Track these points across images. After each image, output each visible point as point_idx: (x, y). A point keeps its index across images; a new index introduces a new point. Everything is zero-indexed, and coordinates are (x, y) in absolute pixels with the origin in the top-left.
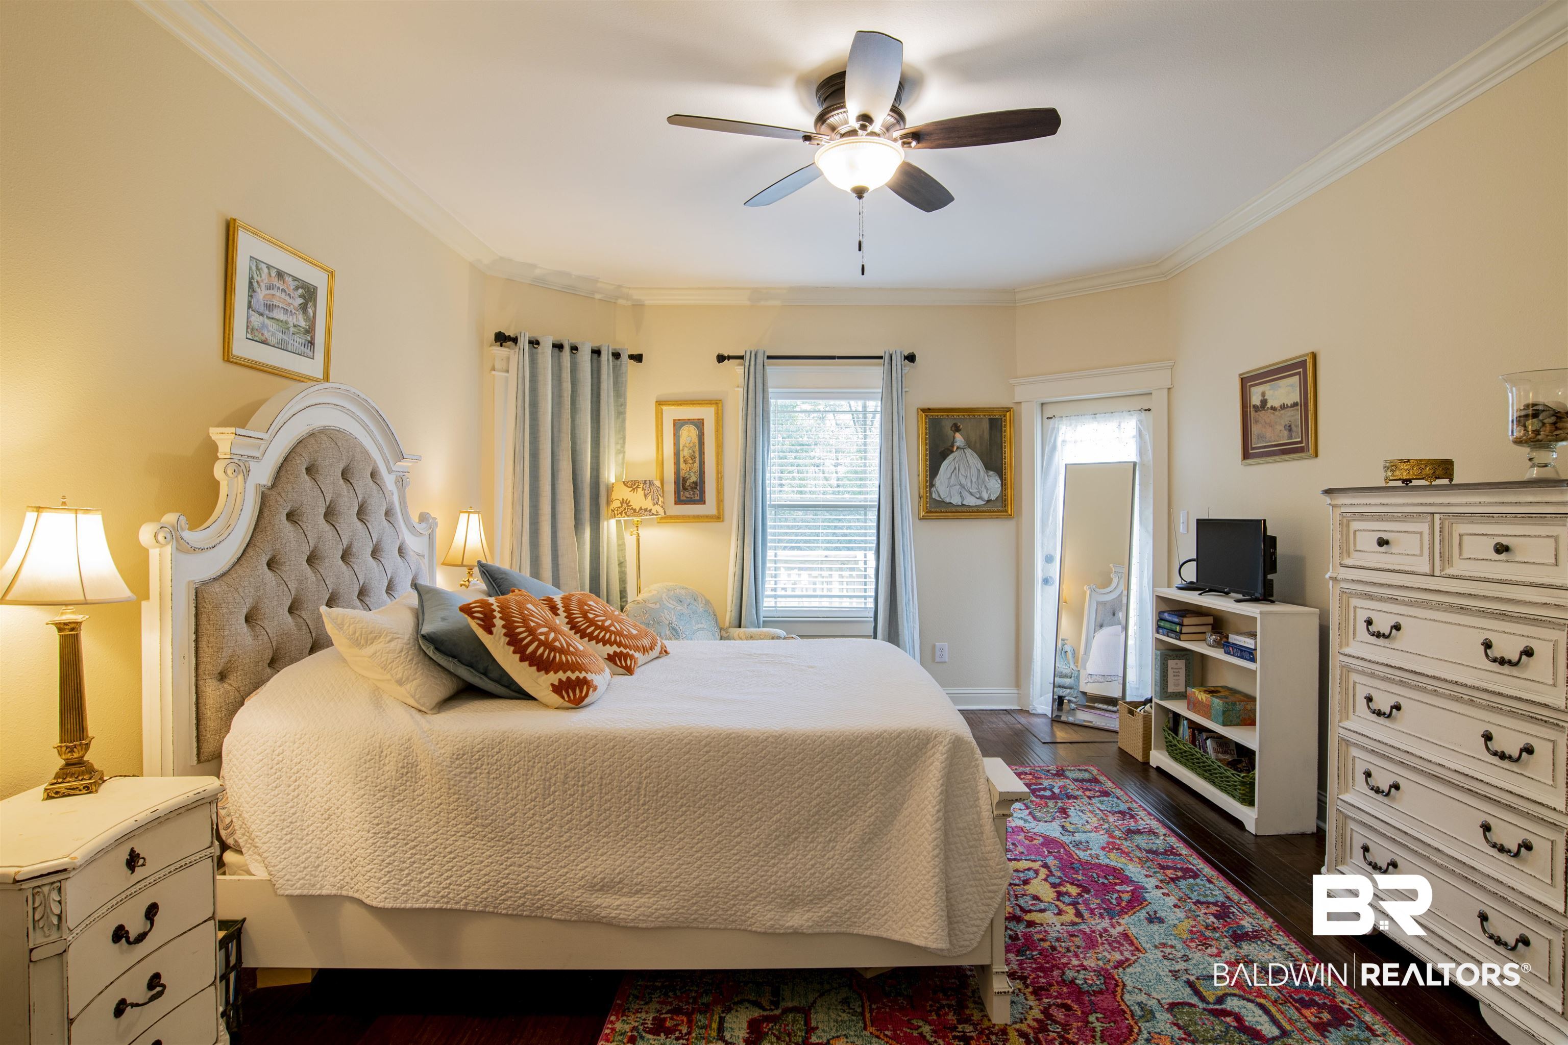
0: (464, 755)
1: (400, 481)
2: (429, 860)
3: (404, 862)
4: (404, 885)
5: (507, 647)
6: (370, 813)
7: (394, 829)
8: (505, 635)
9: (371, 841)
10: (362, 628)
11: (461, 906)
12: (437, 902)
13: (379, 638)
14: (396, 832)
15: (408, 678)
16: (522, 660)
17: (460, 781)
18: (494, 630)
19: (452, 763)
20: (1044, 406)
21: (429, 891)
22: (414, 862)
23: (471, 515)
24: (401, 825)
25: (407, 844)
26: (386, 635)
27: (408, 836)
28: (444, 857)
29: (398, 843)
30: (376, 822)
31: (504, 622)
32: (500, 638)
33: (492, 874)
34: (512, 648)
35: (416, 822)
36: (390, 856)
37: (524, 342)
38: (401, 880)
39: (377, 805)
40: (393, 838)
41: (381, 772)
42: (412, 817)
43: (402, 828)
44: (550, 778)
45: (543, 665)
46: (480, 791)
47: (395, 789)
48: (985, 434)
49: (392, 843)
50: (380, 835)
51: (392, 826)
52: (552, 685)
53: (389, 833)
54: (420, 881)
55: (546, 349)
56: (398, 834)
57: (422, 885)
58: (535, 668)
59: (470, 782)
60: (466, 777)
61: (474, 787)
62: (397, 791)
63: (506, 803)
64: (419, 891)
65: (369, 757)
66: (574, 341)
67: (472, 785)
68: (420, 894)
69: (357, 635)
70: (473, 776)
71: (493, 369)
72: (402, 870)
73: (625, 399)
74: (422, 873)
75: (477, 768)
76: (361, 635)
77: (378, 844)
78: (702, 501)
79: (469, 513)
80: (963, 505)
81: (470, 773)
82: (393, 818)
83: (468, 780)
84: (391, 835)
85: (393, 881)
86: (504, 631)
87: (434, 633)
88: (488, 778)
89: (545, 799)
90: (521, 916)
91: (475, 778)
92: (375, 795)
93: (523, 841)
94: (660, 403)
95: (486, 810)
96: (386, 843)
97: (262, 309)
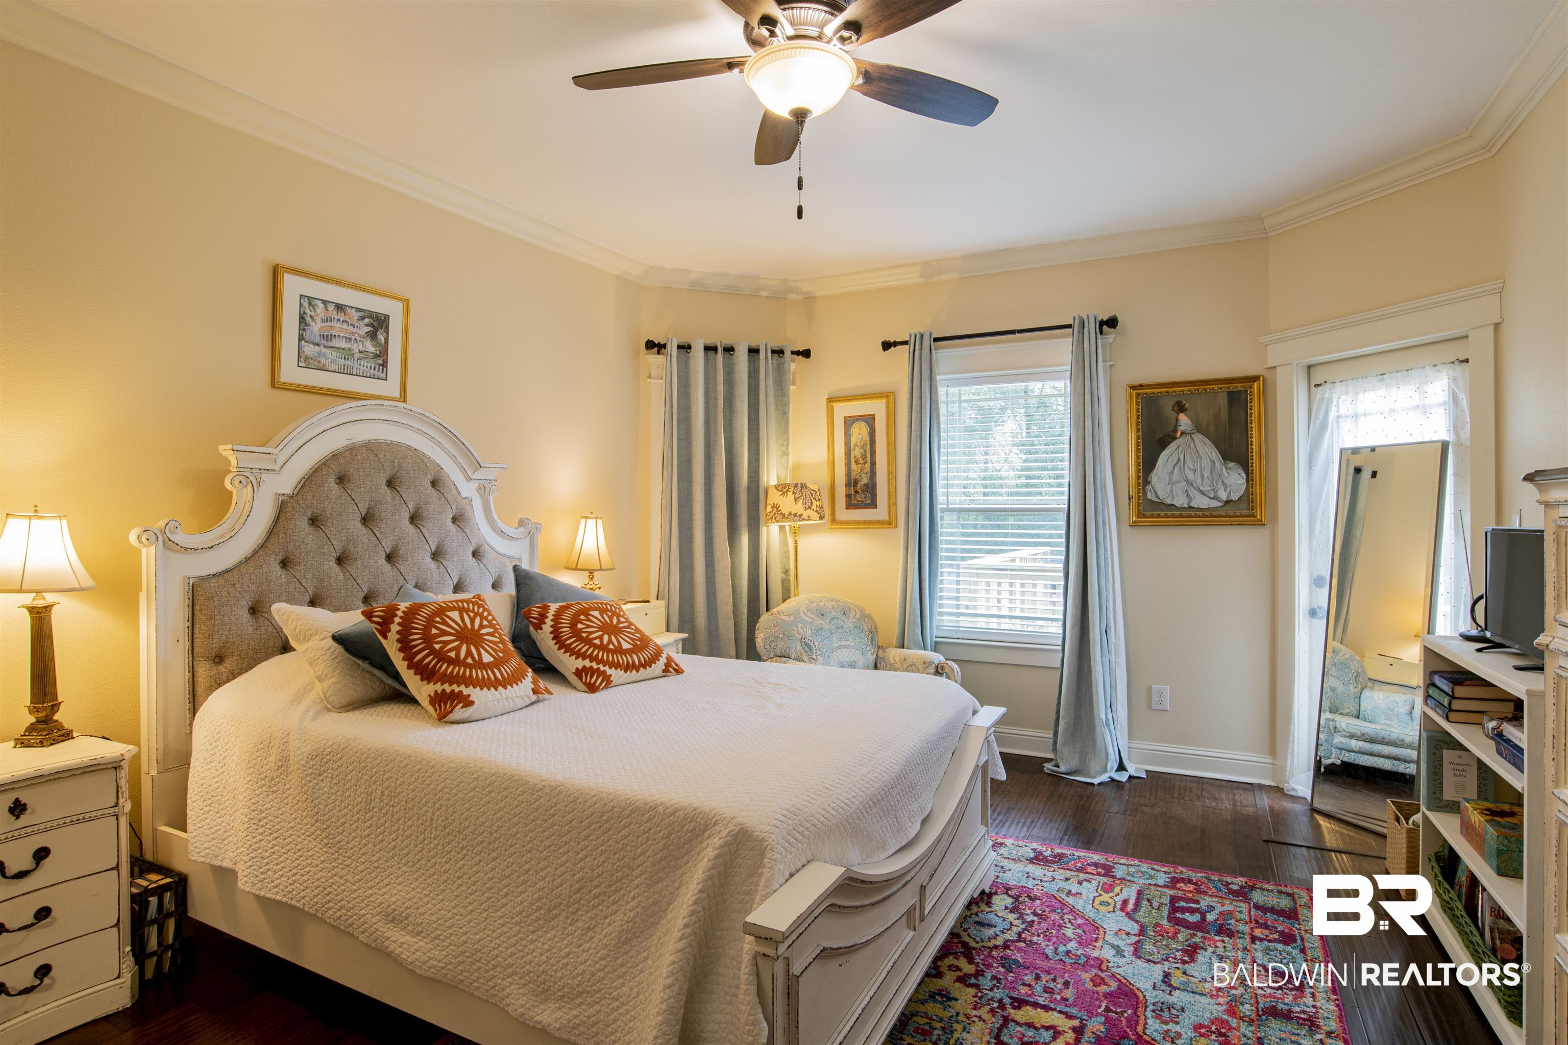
0: (317, 756)
1: (482, 488)
2: (285, 853)
3: (266, 851)
4: (263, 873)
5: (398, 653)
6: (251, 799)
7: (265, 818)
8: (398, 641)
9: (246, 825)
12: (285, 896)
13: (315, 635)
14: (265, 821)
15: (326, 676)
16: (412, 666)
17: (310, 782)
18: (389, 635)
19: (308, 762)
20: (1312, 370)
21: (280, 884)
22: (274, 853)
23: (588, 520)
24: (270, 815)
25: (271, 834)
26: (321, 633)
27: (274, 826)
28: (295, 853)
29: (265, 832)
30: (252, 808)
31: (400, 628)
32: (393, 644)
33: (322, 880)
34: (402, 655)
35: (282, 814)
36: (256, 843)
38: (260, 868)
39: (257, 792)
40: (262, 826)
41: (266, 761)
42: (279, 809)
43: (270, 818)
44: (372, 793)
45: (427, 674)
46: (323, 795)
47: (272, 780)
48: (1222, 411)
49: (261, 831)
50: (253, 821)
51: (263, 815)
52: (429, 695)
53: (260, 820)
54: (275, 872)
55: (698, 353)
56: (267, 823)
57: (276, 876)
58: (418, 677)
59: (317, 784)
60: (315, 779)
61: (319, 790)
62: (273, 782)
63: (340, 811)
64: (273, 882)
65: (261, 746)
66: (728, 342)
67: (318, 787)
68: (273, 884)
70: (321, 778)
71: (650, 377)
72: (263, 858)
73: (788, 398)
74: (277, 864)
75: (324, 771)
77: (250, 829)
78: (873, 505)
79: (588, 518)
80: (1190, 507)
81: (320, 775)
82: (265, 807)
83: (316, 781)
84: (261, 823)
85: (253, 868)
86: (398, 636)
87: (347, 634)
88: (331, 782)
89: (366, 814)
90: (339, 928)
91: (322, 781)
92: (257, 783)
93: (346, 852)
94: (830, 400)
95: (324, 815)
96: (257, 829)
97: (317, 340)
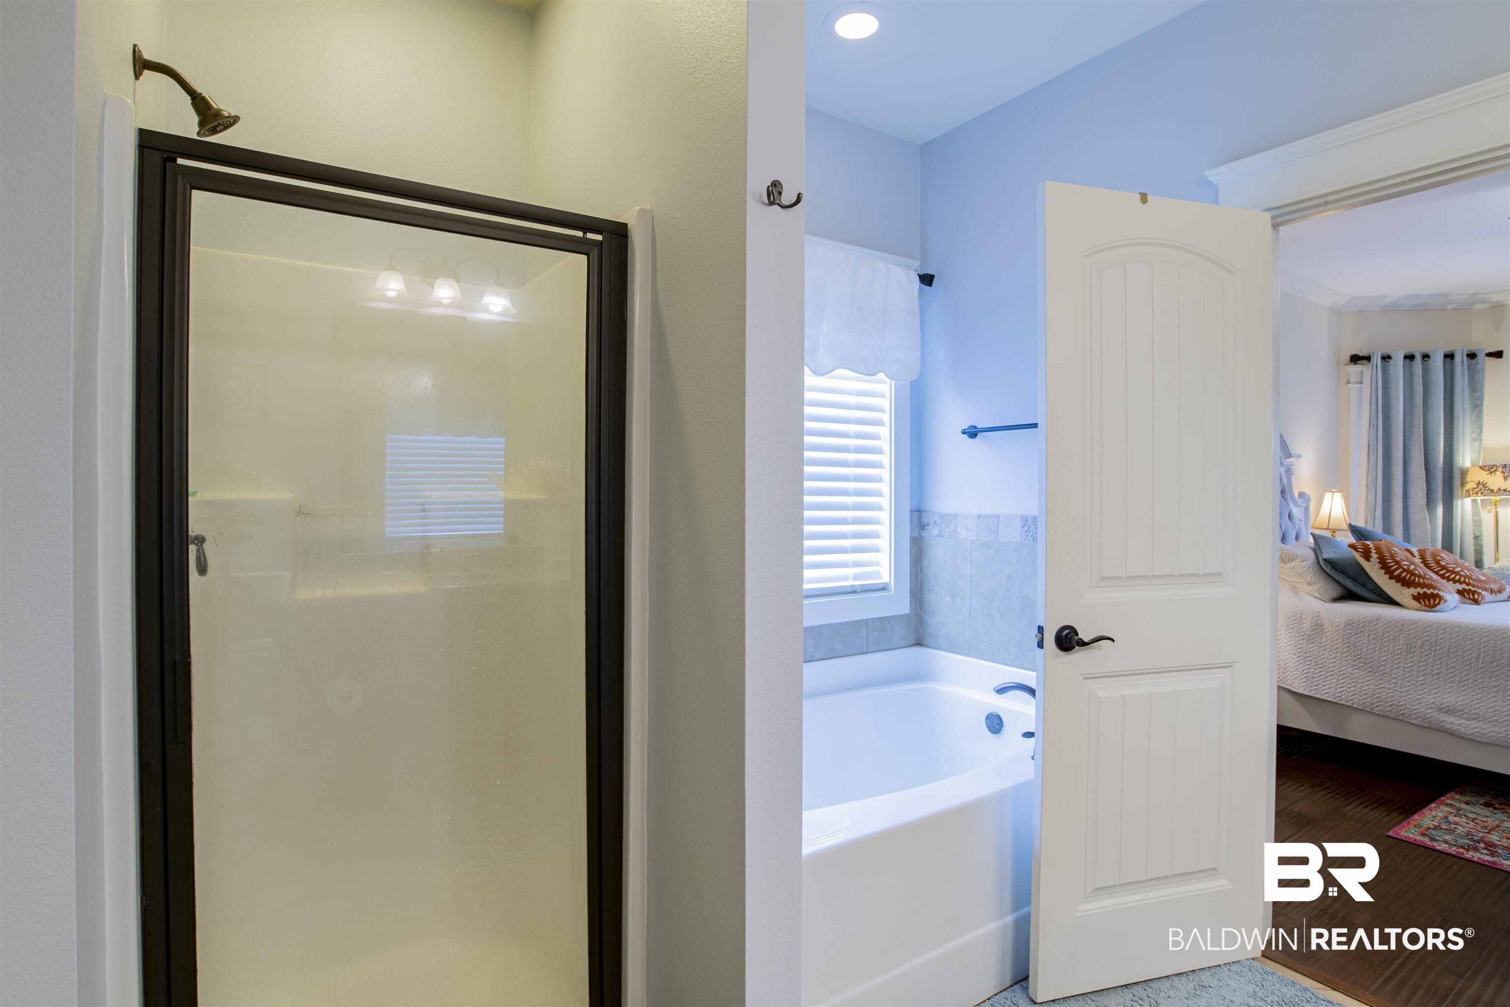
0: (1353, 623)
1: (1288, 471)
2: (1330, 676)
3: (1315, 674)
4: (1315, 686)
5: (1380, 570)
6: (1296, 646)
7: (1310, 656)
8: (1379, 563)
9: (1296, 660)
10: (1286, 553)
11: (1349, 704)
12: (1334, 698)
13: (1296, 559)
14: (1311, 658)
15: (1314, 582)
16: (1391, 578)
17: (1351, 637)
18: (1371, 559)
19: (1346, 627)
21: (1330, 692)
22: (1321, 675)
24: (1313, 655)
25: (1317, 665)
26: (1300, 558)
27: (1318, 661)
28: (1339, 676)
29: (1311, 664)
30: (1299, 650)
31: (1378, 556)
32: (1375, 564)
33: (1370, 690)
34: (1384, 571)
35: (1322, 655)
36: (1307, 669)
37: (1377, 360)
38: (1313, 683)
39: (1300, 642)
40: (1308, 661)
41: (1302, 626)
42: (1319, 652)
43: (1314, 656)
44: (1412, 644)
45: (1406, 583)
46: (1363, 644)
47: (1310, 636)
49: (1308, 663)
50: (1301, 658)
51: (1309, 655)
52: (1413, 595)
53: (1306, 658)
54: (1325, 686)
55: (1398, 363)
56: (1312, 659)
57: (1326, 688)
58: (1400, 584)
59: (1357, 638)
60: (1354, 636)
61: (1359, 642)
62: (1311, 637)
63: (1380, 653)
64: (1324, 691)
65: (1294, 618)
66: (1425, 351)
67: (1358, 640)
68: (1324, 692)
69: (1283, 556)
70: (1359, 635)
71: (1349, 382)
72: (1314, 678)
73: (1482, 393)
74: (1325, 681)
75: (1361, 632)
76: (1286, 556)
77: (1300, 662)
79: (1333, 492)
81: (1357, 634)
82: (1308, 650)
83: (1355, 637)
84: (1307, 659)
85: (1309, 682)
86: (1378, 560)
87: (1331, 559)
88: (1369, 638)
89: (1407, 655)
90: (1389, 717)
91: (1360, 637)
92: (1298, 638)
93: (1391, 676)
95: (1367, 655)
96: (1305, 662)
